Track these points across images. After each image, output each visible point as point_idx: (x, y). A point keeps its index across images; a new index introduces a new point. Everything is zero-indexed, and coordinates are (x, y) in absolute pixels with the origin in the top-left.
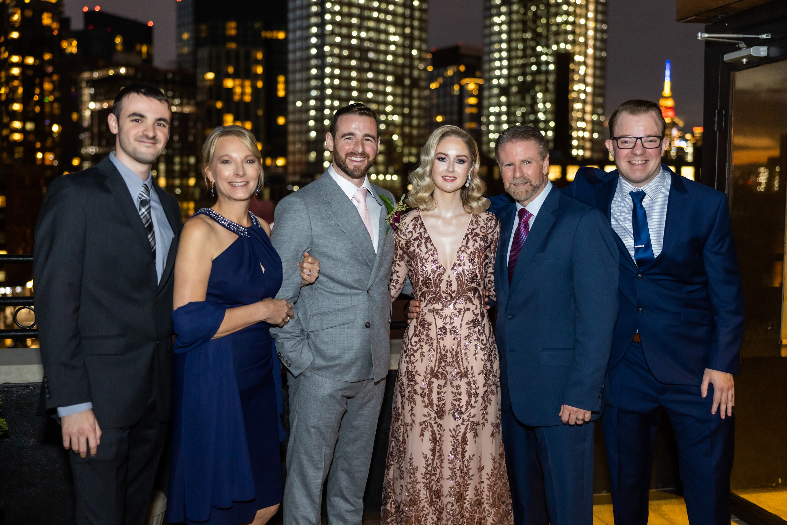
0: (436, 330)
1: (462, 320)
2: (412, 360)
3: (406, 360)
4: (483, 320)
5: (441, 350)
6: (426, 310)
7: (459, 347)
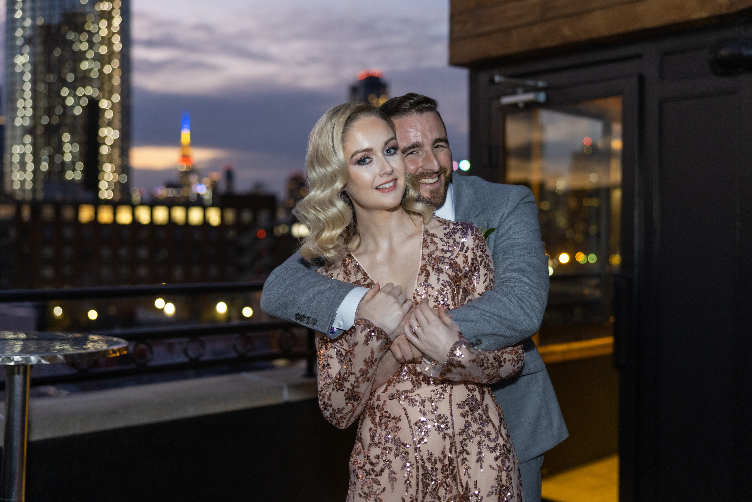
0: (411, 427)
1: (450, 401)
2: (374, 490)
3: (364, 493)
4: (483, 398)
5: (424, 463)
6: (384, 397)
7: (453, 450)
